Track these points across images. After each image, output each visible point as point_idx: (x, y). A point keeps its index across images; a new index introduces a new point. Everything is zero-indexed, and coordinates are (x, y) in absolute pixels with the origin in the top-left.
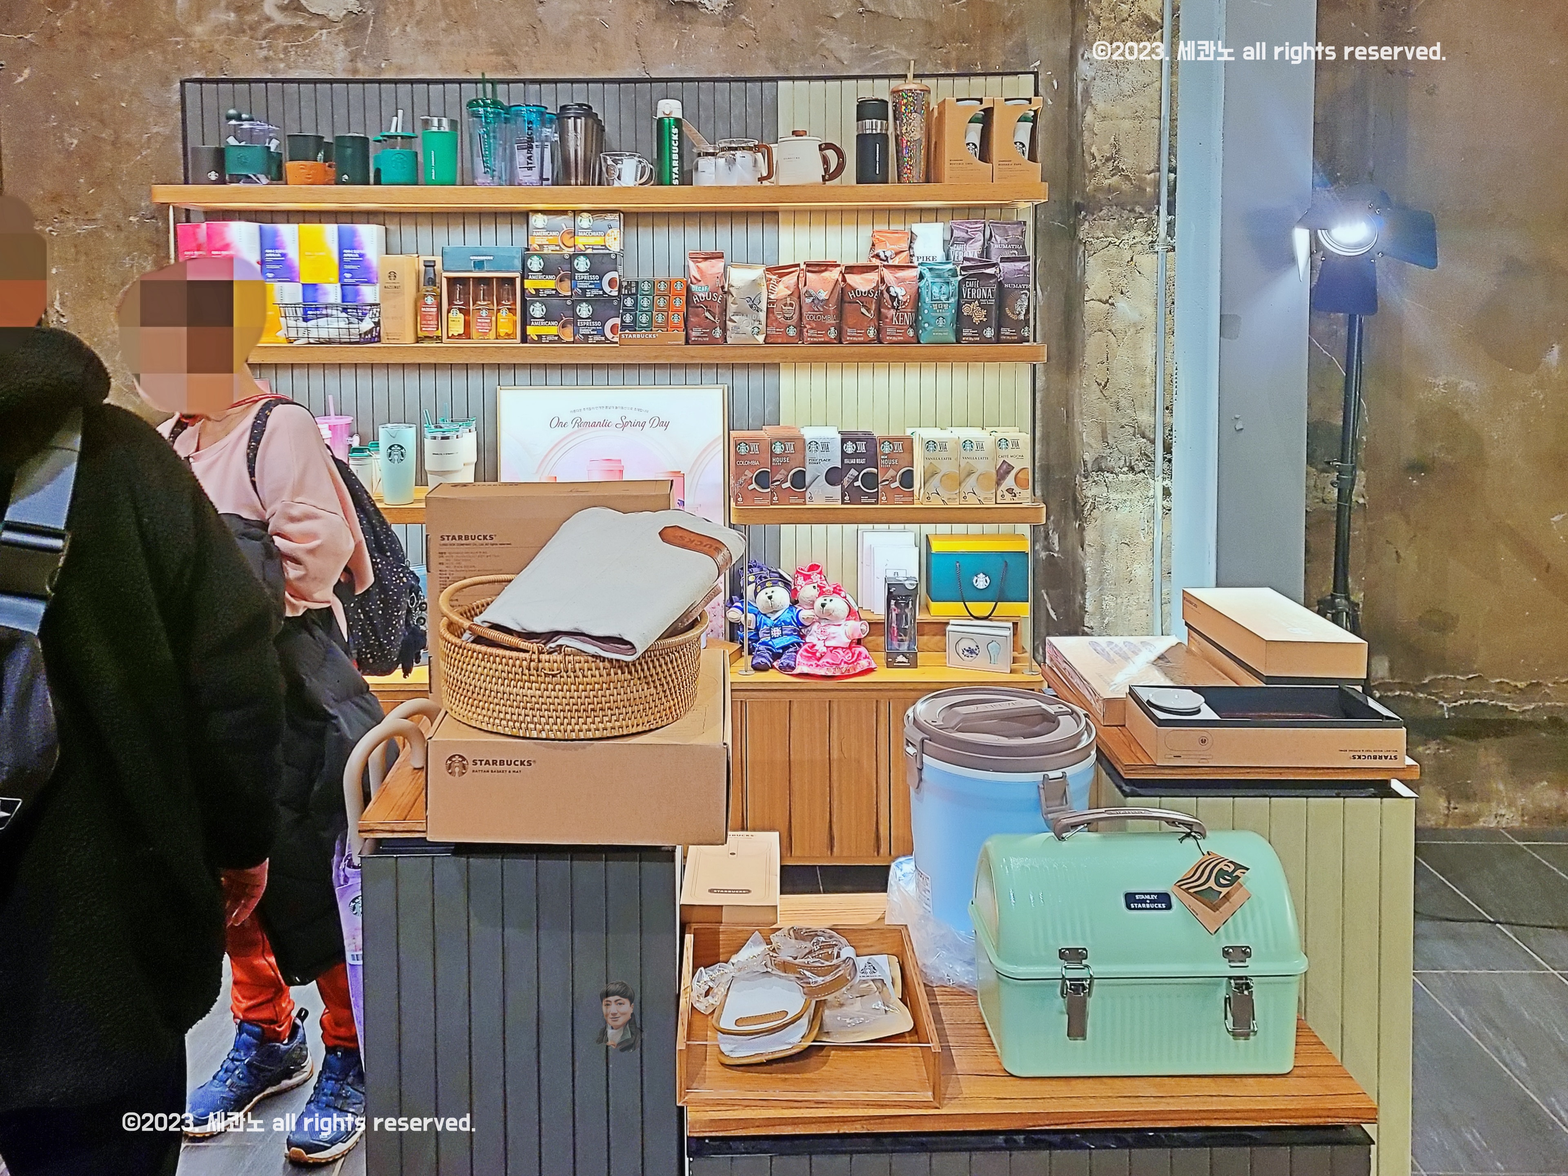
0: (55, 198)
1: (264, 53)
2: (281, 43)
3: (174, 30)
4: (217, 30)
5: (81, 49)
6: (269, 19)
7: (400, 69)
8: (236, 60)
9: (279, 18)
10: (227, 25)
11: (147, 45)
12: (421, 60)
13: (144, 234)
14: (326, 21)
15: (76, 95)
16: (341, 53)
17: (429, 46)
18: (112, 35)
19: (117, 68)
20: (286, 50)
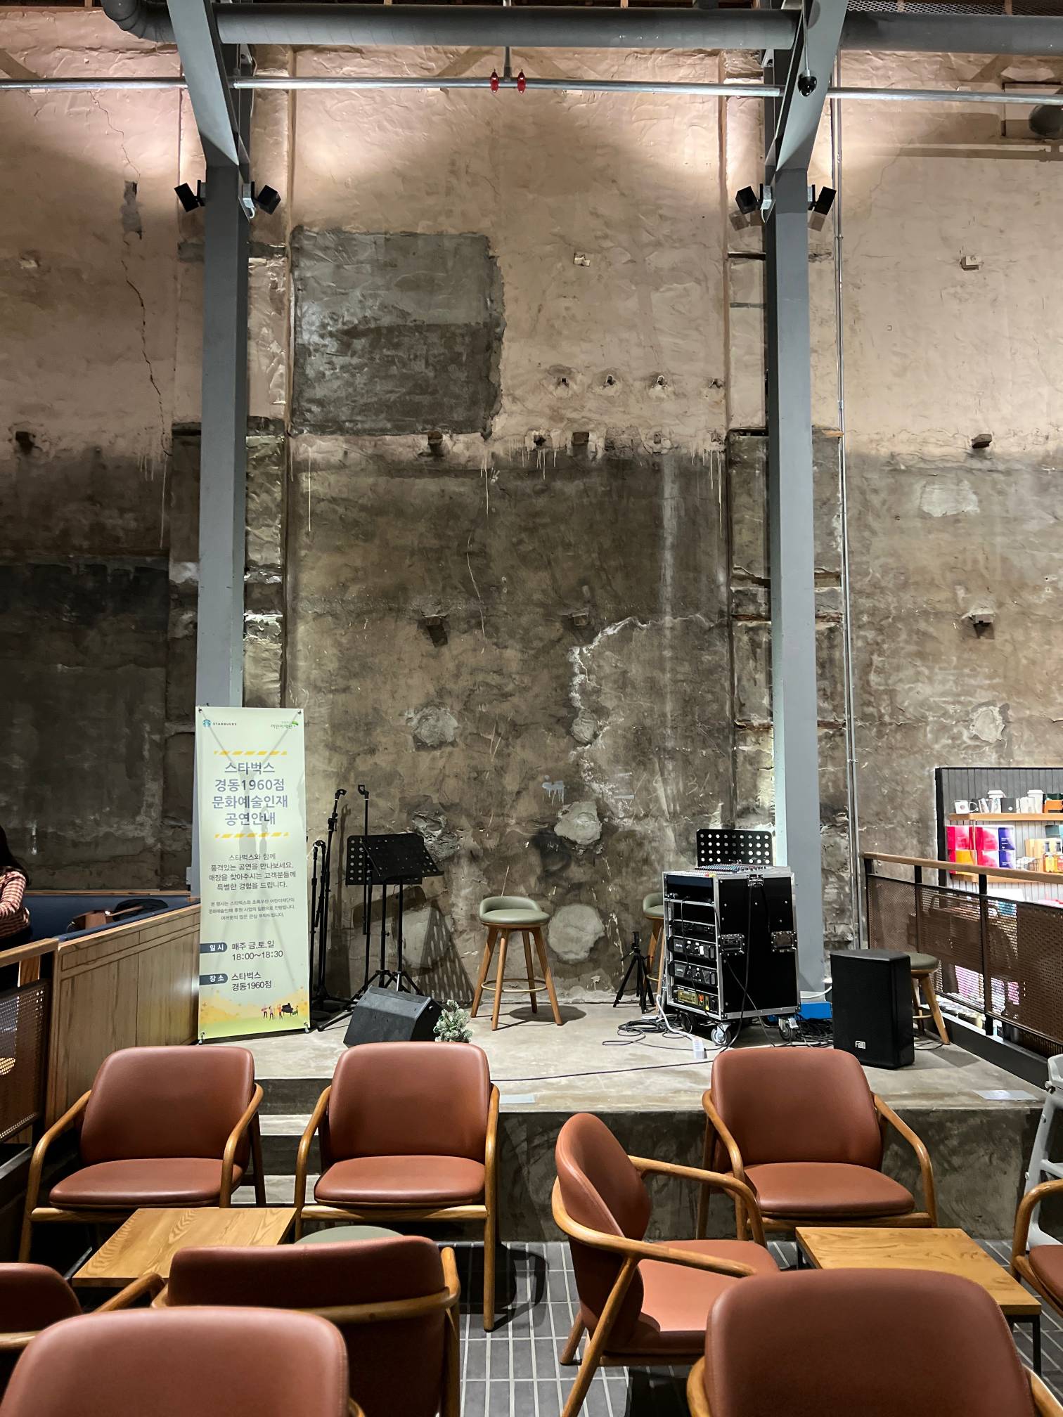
0: (878, 814)
1: (962, 756)
2: (970, 752)
3: (927, 746)
4: (944, 747)
5: (889, 754)
6: (965, 742)
7: (1018, 762)
8: (952, 759)
9: (970, 742)
10: (948, 745)
11: (916, 753)
12: (1027, 759)
13: (914, 829)
14: (988, 743)
15: (886, 772)
16: (994, 756)
17: (1030, 753)
18: (901, 748)
19: (903, 762)
20: (972, 755)
